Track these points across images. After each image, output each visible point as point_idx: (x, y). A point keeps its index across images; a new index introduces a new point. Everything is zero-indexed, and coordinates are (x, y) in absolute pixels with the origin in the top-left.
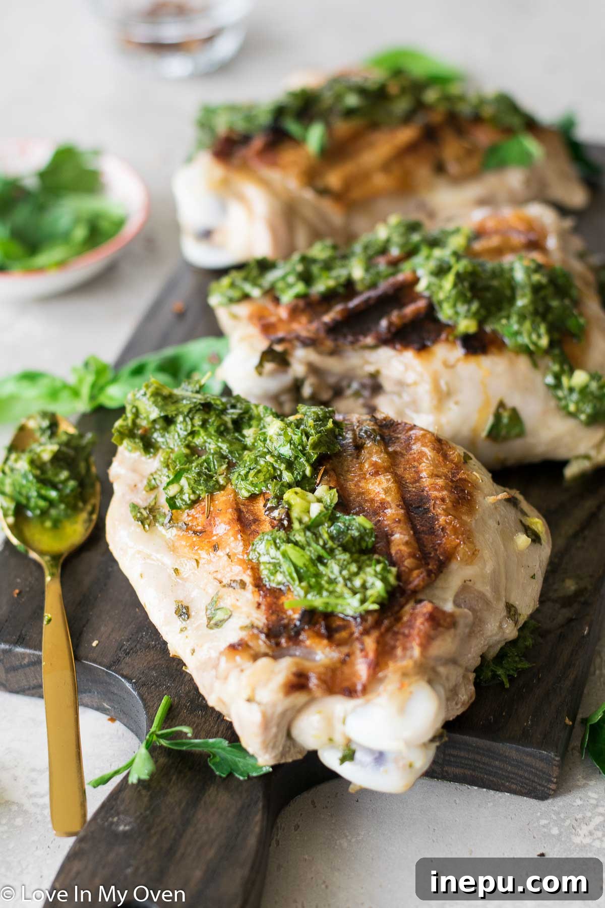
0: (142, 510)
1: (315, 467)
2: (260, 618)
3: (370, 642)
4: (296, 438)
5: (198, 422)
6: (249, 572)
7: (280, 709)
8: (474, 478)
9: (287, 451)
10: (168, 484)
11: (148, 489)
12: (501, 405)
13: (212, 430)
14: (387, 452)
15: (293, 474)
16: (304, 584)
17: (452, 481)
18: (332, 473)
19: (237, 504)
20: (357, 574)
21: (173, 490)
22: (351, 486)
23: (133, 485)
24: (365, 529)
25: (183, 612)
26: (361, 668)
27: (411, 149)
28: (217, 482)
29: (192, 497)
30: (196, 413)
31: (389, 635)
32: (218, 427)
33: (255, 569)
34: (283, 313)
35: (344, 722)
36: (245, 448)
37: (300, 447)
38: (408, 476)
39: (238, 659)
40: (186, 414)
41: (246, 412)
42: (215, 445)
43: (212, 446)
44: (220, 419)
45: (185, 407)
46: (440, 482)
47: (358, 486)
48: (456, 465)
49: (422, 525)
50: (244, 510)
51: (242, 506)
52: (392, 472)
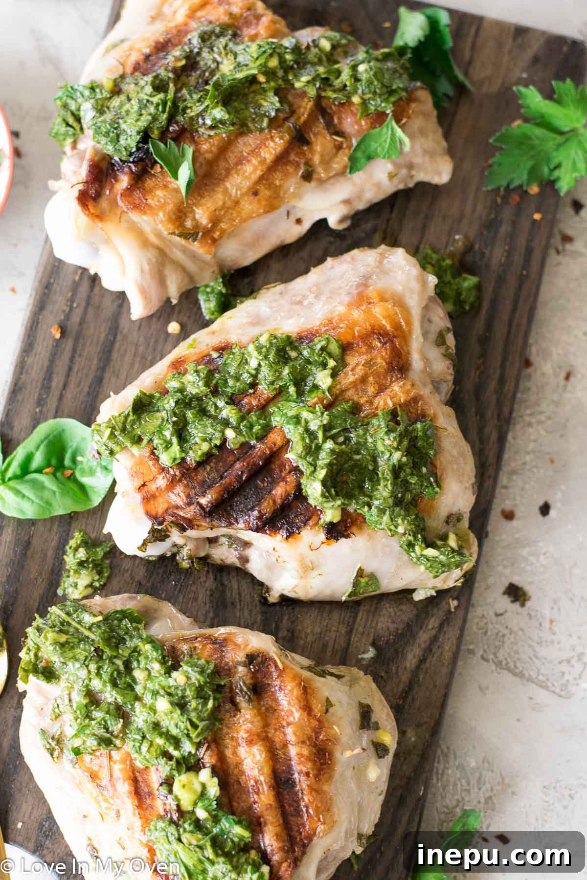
0: (50, 740)
1: (199, 745)
4: (182, 726)
5: (93, 667)
8: (333, 732)
9: (174, 731)
10: (72, 737)
11: (54, 717)
12: (360, 573)
13: (105, 677)
14: (260, 713)
17: (315, 746)
18: (213, 746)
19: (133, 771)
21: (77, 743)
22: (228, 753)
23: (41, 707)
24: (243, 837)
27: (281, 160)
30: (91, 660)
32: (112, 675)
33: (152, 851)
34: (162, 482)
37: (186, 732)
38: (278, 738)
40: (82, 662)
41: (135, 650)
42: (110, 695)
43: (107, 695)
44: (114, 663)
45: (81, 651)
46: (305, 752)
47: (235, 753)
48: (319, 721)
49: (290, 805)
50: (140, 779)
51: (137, 774)
52: (263, 740)
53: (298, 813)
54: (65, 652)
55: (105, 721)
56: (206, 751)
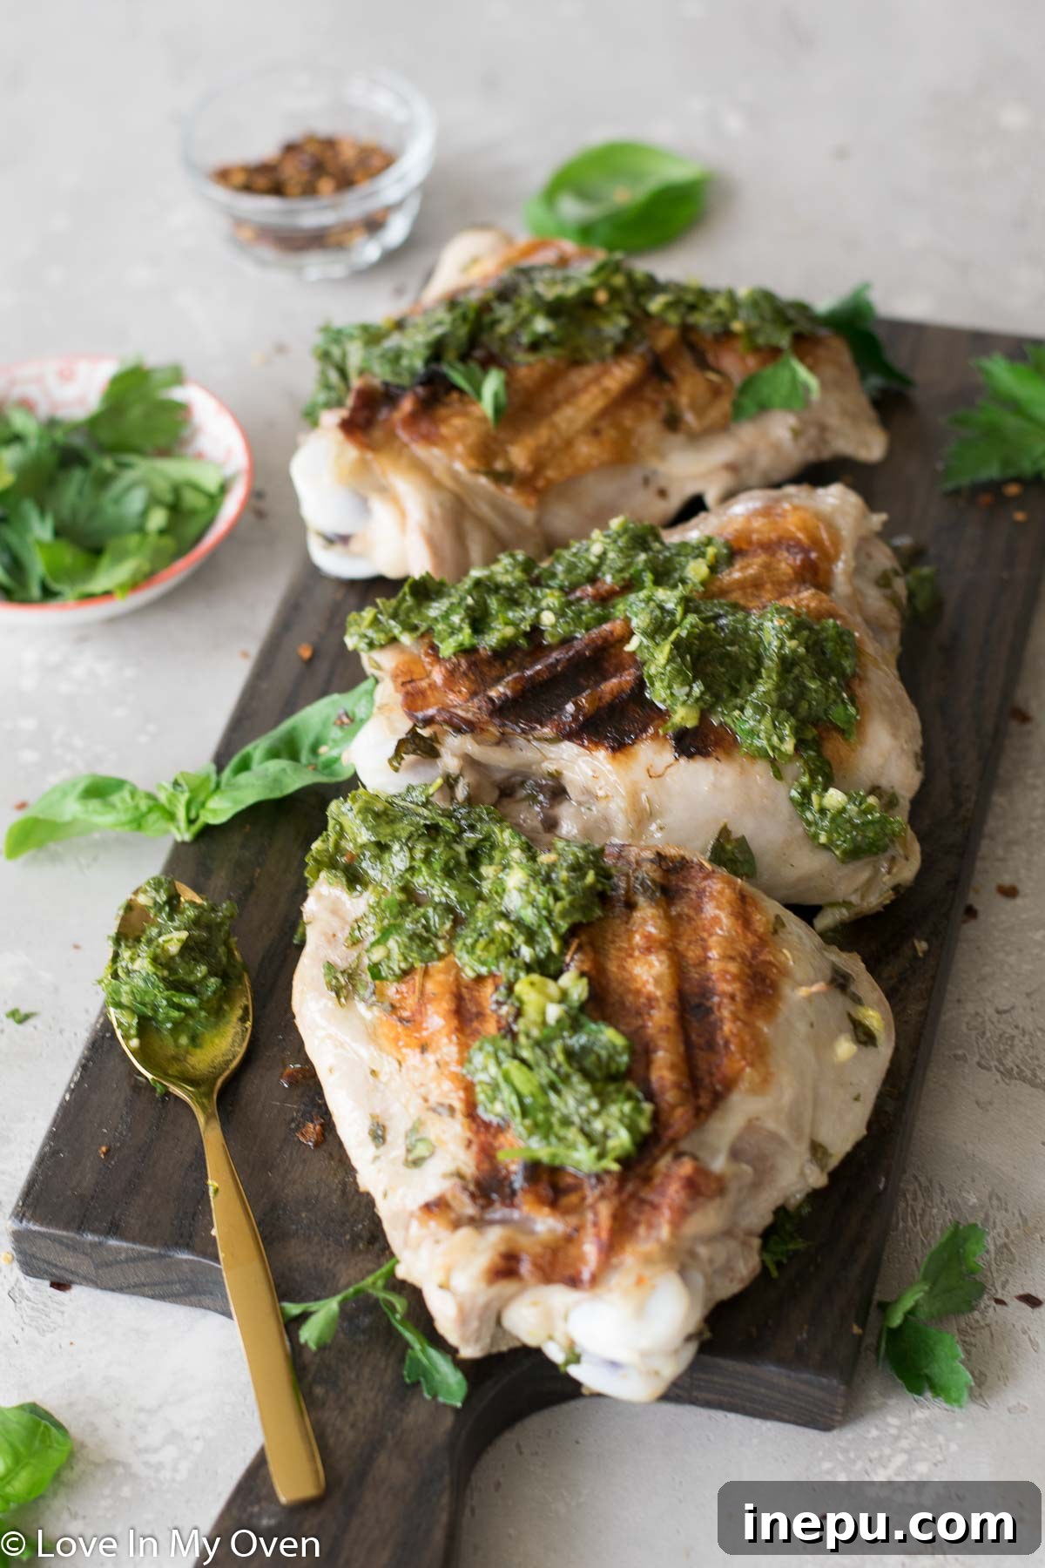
0: (339, 976)
1: (565, 941)
2: (467, 1162)
3: (605, 1210)
4: (540, 899)
5: (419, 853)
6: (462, 1094)
7: (482, 1300)
8: (783, 959)
9: (529, 915)
10: (373, 945)
11: (350, 942)
13: (437, 866)
14: (668, 917)
15: (534, 949)
16: (528, 1122)
17: (750, 966)
18: (588, 948)
19: (458, 987)
20: (597, 1114)
21: (378, 954)
22: (612, 967)
23: (331, 933)
24: (614, 1046)
25: (379, 1135)
26: (590, 1250)
28: (435, 949)
29: (403, 965)
30: (417, 840)
31: (633, 1204)
32: (446, 863)
33: (469, 1088)
34: (437, 676)
35: (566, 1318)
36: (480, 897)
37: (544, 913)
38: (693, 954)
39: (433, 1224)
40: (404, 840)
41: (487, 838)
42: (440, 890)
43: (436, 892)
44: (451, 848)
45: (404, 829)
46: (733, 968)
47: (622, 967)
48: (760, 938)
49: (699, 1036)
50: (466, 996)
51: (464, 990)
52: (669, 950)
53: (711, 1046)
54: (378, 825)
55: (427, 919)
56: (575, 953)
